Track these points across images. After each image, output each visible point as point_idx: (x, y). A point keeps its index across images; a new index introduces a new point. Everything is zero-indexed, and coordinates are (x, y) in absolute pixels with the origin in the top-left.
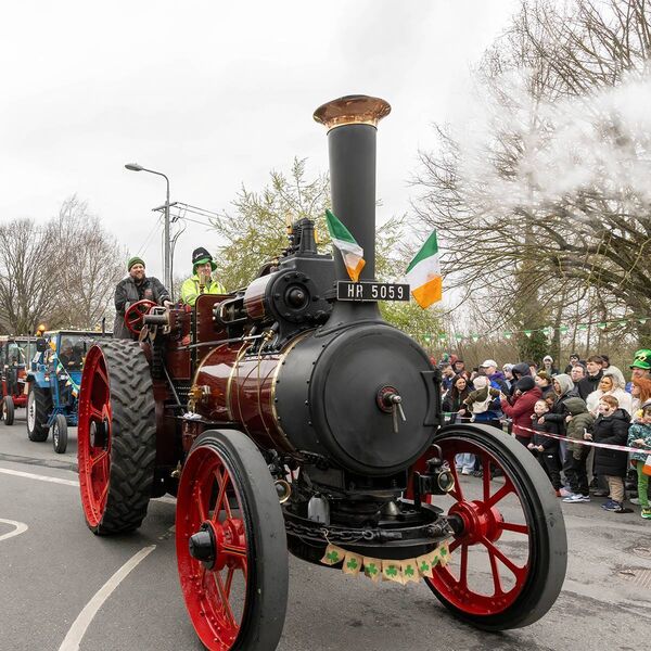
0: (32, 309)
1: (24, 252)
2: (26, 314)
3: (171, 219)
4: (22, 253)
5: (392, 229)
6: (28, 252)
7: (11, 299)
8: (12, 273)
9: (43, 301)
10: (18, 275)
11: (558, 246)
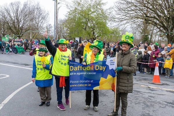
0: (21, 26)
1: (18, 10)
2: (19, 27)
3: (58, 3)
4: (17, 10)
5: (110, 9)
6: (19, 10)
7: (14, 22)
8: (15, 15)
9: (24, 24)
10: (17, 16)
11: (145, 16)
